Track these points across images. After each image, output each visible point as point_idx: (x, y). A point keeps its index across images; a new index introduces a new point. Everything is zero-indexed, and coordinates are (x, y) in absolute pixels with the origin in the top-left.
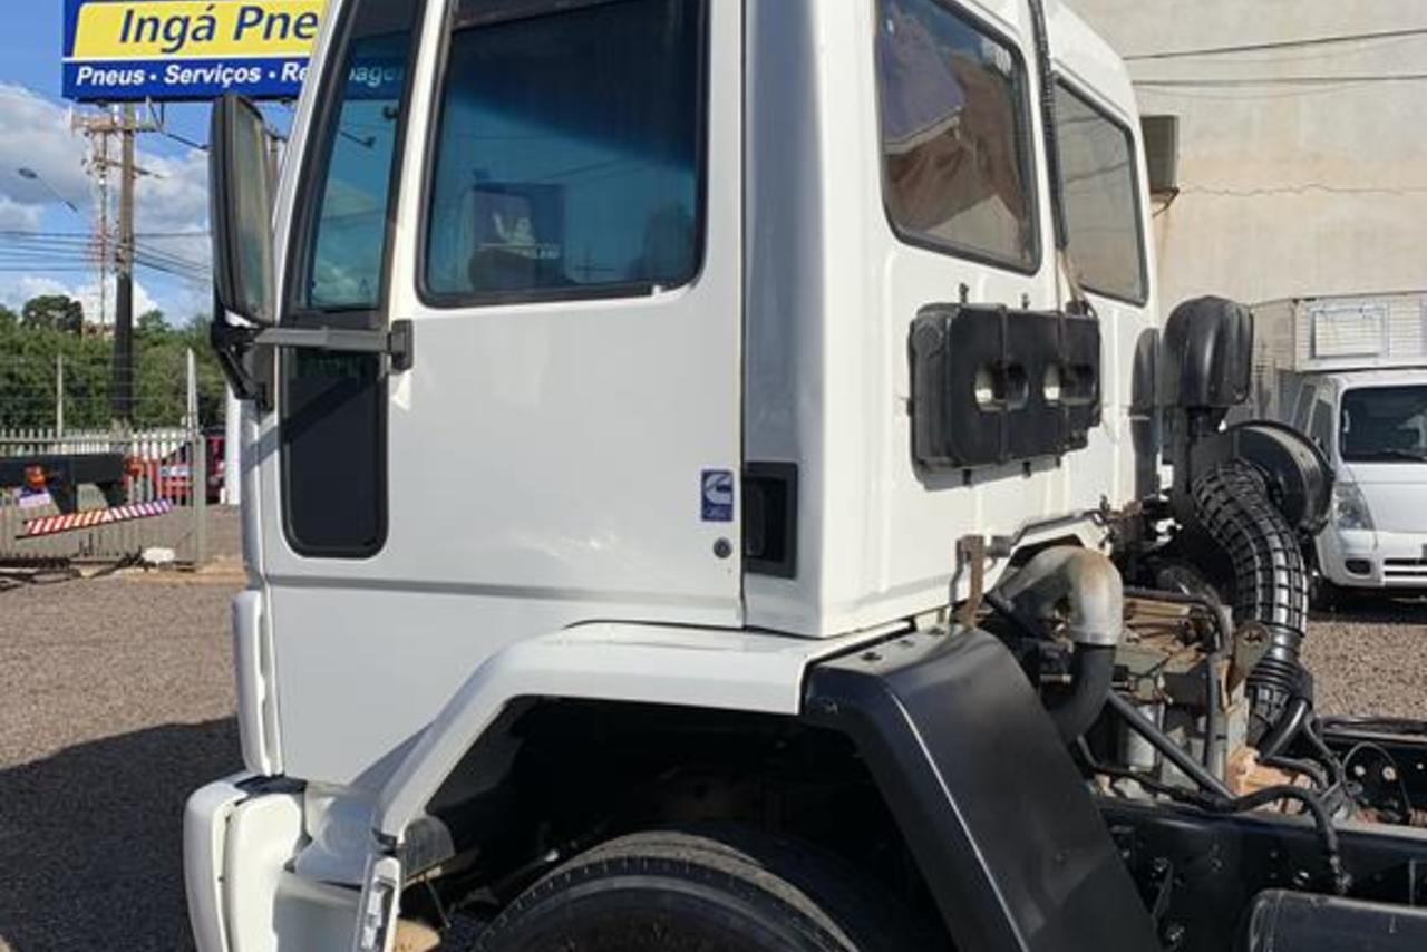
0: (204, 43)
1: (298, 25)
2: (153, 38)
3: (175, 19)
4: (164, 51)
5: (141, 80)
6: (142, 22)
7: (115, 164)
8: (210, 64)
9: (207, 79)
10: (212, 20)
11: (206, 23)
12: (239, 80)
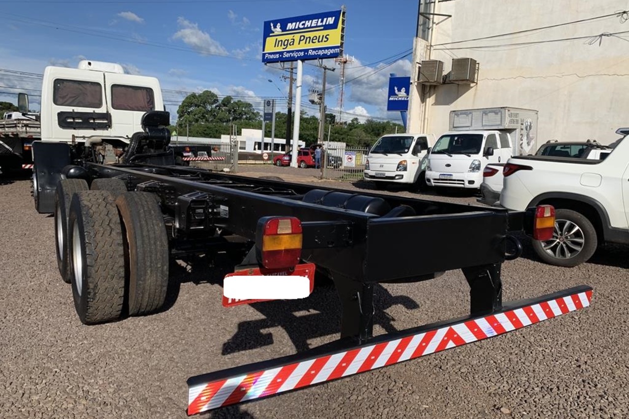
0: (292, 46)
1: (313, 39)
2: (281, 46)
3: (286, 40)
4: (283, 49)
5: (278, 57)
6: (279, 41)
7: (289, 78)
8: (292, 52)
9: (292, 56)
10: (294, 40)
11: (293, 40)
12: (299, 55)
